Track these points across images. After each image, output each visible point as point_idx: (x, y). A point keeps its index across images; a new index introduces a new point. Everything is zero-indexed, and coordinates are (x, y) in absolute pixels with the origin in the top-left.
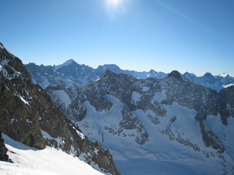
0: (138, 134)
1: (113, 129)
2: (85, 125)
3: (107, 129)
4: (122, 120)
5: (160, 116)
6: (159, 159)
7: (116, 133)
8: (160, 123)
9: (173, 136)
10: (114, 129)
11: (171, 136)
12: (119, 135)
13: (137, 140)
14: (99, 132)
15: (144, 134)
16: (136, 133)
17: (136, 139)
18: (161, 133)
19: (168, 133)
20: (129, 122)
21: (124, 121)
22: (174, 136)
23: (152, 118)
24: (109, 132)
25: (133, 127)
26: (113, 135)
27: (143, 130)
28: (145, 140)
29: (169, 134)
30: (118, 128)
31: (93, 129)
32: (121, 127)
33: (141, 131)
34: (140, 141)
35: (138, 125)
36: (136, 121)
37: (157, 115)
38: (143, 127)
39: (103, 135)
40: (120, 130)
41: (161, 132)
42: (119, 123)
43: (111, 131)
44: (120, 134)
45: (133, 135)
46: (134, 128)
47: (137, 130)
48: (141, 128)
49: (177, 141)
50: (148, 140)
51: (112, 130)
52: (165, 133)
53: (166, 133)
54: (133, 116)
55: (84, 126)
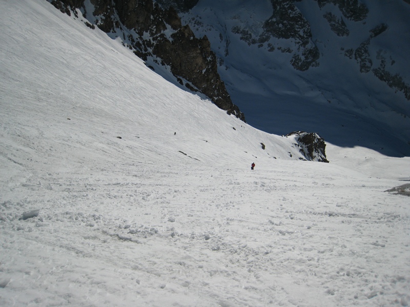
0: (299, 49)
1: (249, 32)
2: (195, 20)
3: (238, 33)
4: (271, 18)
5: (352, 18)
6: (330, 102)
7: (254, 42)
8: (348, 34)
9: (368, 64)
10: (252, 34)
11: (365, 64)
12: (260, 46)
13: (295, 61)
14: (221, 36)
15: (310, 51)
16: (294, 47)
17: (293, 57)
18: (346, 55)
19: (360, 56)
20: (285, 22)
21: (274, 20)
22: (372, 65)
23: (334, 21)
24: (242, 38)
25: (291, 35)
26: (249, 44)
27: (310, 44)
28: (309, 63)
29: (363, 57)
30: (260, 33)
31: (210, 30)
32: (267, 31)
33: (305, 44)
34: (300, 64)
35: (301, 30)
36: (299, 21)
37: (345, 16)
38: (310, 36)
39: (228, 43)
40: (264, 37)
41: (347, 51)
42: (264, 22)
43: (246, 36)
44: (262, 46)
45: (289, 51)
46: (293, 36)
47: (298, 40)
48: (307, 38)
49: (376, 74)
50: (317, 65)
51: (247, 34)
52: (354, 56)
53: (355, 54)
54: (294, 11)
55: (194, 22)
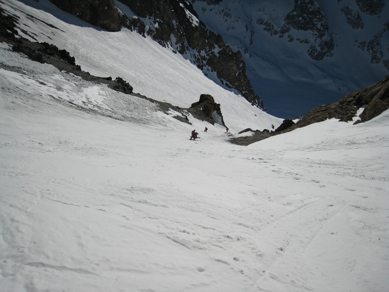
0: (316, 40)
1: (272, 24)
2: (224, 12)
3: (262, 24)
4: (292, 12)
5: (368, 12)
6: (340, 89)
7: (276, 33)
8: (362, 28)
9: (379, 56)
10: (275, 26)
11: (376, 56)
12: (280, 37)
13: (312, 52)
14: (246, 27)
15: (326, 43)
16: (311, 39)
17: (310, 48)
18: (359, 47)
19: (372, 48)
20: (304, 15)
21: (295, 13)
22: (382, 56)
23: (351, 15)
24: (265, 29)
25: (309, 27)
26: (271, 35)
27: (326, 35)
28: (324, 54)
29: (375, 50)
30: (282, 25)
31: (237, 21)
32: (288, 23)
33: (321, 36)
34: (316, 54)
35: (319, 23)
36: (318, 15)
37: (362, 10)
38: (327, 29)
39: (252, 33)
40: (285, 28)
41: (361, 43)
42: (285, 15)
43: (269, 27)
44: (283, 36)
45: (307, 42)
46: (311, 29)
47: (315, 32)
48: (324, 31)
49: (385, 65)
50: (332, 55)
51: (270, 26)
52: (366, 48)
53: (368, 47)
54: (314, 5)
55: (223, 14)
